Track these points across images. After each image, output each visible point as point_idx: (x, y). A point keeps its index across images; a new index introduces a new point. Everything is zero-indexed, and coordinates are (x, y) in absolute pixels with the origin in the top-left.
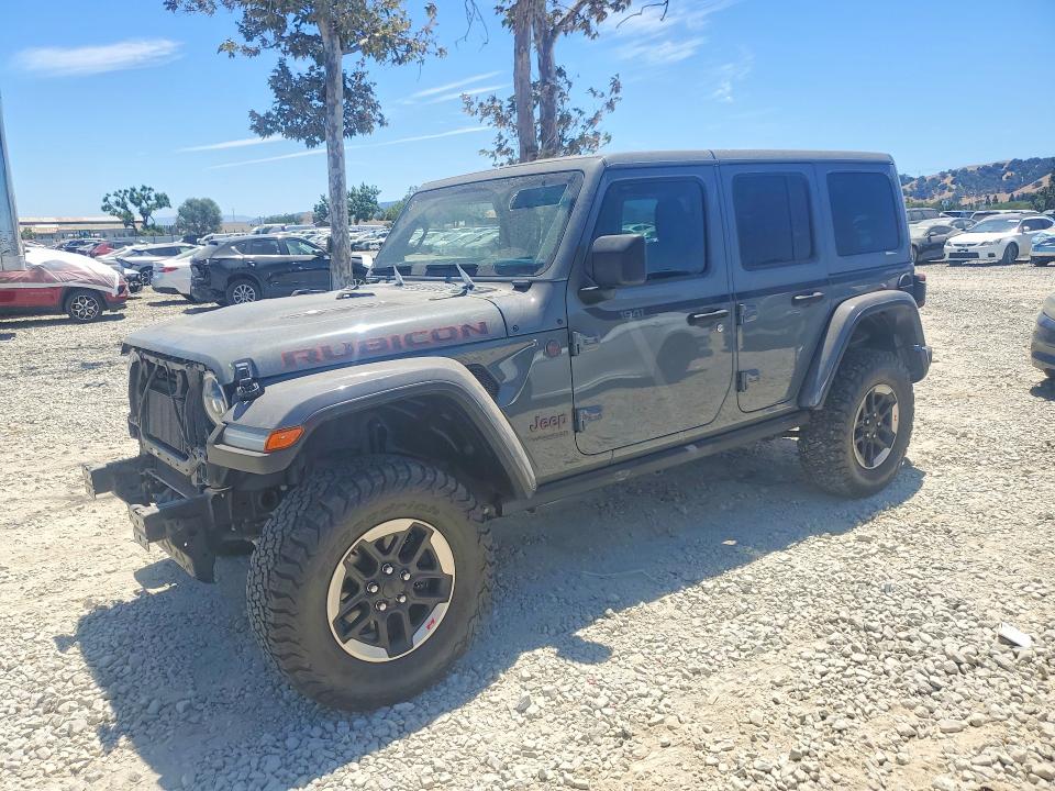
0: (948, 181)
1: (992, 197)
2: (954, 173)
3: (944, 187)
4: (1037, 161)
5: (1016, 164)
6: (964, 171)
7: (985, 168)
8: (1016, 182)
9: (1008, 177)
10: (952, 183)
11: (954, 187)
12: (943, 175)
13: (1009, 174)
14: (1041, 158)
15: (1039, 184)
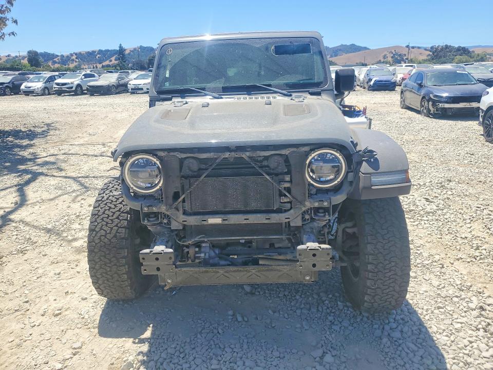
0: (74, 57)
1: (95, 66)
2: (76, 54)
3: (73, 60)
4: (108, 51)
5: (100, 52)
6: (80, 53)
7: (88, 52)
8: (102, 59)
9: (98, 57)
10: (76, 58)
11: (77, 60)
12: (72, 55)
13: (98, 56)
14: (110, 49)
15: (111, 61)
